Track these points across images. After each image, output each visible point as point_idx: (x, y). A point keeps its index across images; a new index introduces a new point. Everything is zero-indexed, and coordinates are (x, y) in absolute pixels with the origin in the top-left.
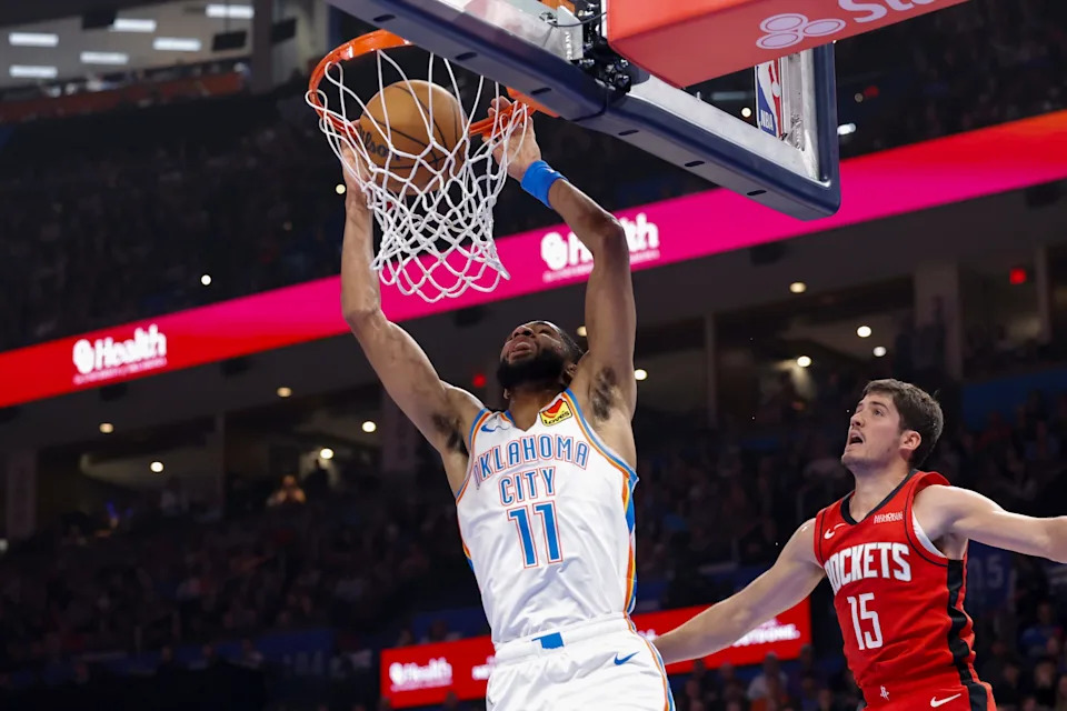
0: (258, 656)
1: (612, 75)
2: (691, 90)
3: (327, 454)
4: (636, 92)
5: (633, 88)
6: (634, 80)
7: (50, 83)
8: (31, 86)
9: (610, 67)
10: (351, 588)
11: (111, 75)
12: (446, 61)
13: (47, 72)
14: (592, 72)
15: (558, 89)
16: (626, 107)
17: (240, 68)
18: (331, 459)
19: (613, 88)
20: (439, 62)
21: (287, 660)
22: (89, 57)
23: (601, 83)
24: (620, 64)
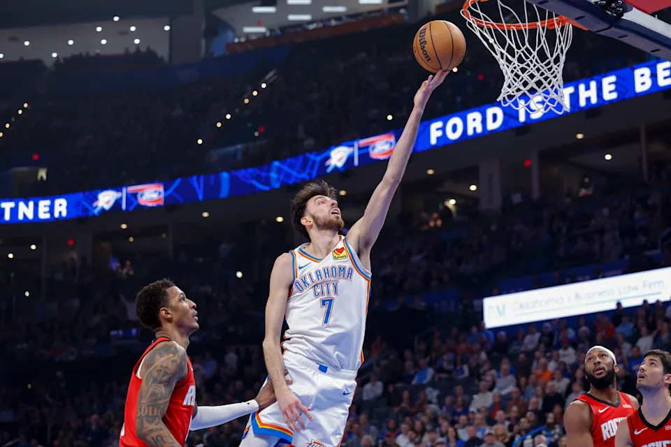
0: (423, 304)
1: (614, 8)
2: (653, 15)
3: (452, 202)
4: (626, 16)
5: (625, 14)
6: (625, 11)
7: (309, 22)
8: (300, 24)
9: (613, 5)
10: (468, 268)
11: (338, 17)
12: (534, 5)
13: (307, 17)
14: (605, 7)
15: (588, 17)
16: (622, 24)
17: (402, 11)
18: (455, 205)
19: (615, 15)
20: (530, 6)
21: (436, 305)
22: (327, 9)
23: (609, 13)
24: (618, 3)
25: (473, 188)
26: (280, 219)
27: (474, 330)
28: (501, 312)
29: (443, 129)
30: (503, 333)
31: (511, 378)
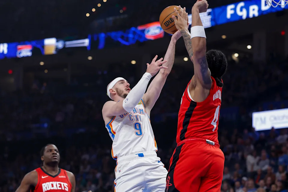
3: (236, 55)
10: (244, 94)
18: (238, 57)
25: (249, 47)
26: (134, 62)
27: (246, 131)
28: (263, 121)
29: (235, 9)
30: (263, 134)
31: (267, 161)
